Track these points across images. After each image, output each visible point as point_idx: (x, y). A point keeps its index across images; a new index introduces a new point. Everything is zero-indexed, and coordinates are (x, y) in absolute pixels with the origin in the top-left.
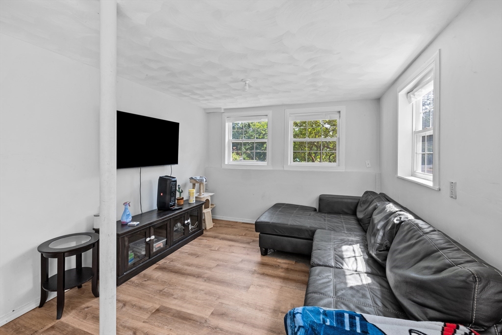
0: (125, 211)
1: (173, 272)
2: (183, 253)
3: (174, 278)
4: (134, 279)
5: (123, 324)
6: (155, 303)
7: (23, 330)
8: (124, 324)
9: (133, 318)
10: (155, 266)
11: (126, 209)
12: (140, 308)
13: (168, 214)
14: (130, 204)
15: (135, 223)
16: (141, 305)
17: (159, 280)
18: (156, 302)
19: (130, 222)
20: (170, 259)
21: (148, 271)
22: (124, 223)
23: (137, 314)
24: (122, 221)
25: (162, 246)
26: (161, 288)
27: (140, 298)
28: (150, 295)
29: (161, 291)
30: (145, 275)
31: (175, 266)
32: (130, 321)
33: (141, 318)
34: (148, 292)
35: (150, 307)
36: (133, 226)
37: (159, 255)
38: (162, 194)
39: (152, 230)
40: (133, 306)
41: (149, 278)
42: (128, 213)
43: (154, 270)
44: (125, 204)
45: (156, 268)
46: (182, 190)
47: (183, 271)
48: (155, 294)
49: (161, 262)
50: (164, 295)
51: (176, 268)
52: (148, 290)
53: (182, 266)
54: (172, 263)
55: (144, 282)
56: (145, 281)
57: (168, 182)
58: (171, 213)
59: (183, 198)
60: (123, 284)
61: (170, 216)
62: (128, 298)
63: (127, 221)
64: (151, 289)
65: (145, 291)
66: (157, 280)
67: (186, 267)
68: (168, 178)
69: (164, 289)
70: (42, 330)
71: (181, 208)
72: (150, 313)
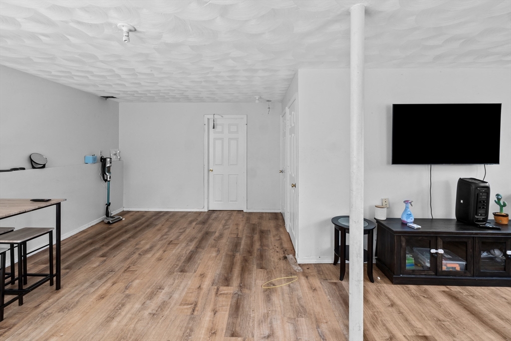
0: (406, 210)
1: (468, 311)
2: (497, 295)
3: (466, 318)
4: (412, 287)
5: (384, 321)
6: (426, 328)
7: (321, 273)
8: (385, 323)
9: (395, 323)
10: (443, 288)
11: (407, 208)
12: (407, 320)
13: (472, 230)
14: (412, 203)
15: (416, 226)
16: (409, 318)
17: (442, 307)
18: (428, 327)
19: (411, 223)
20: (471, 292)
21: (433, 289)
22: (404, 222)
23: (401, 323)
24: (402, 219)
25: (458, 268)
26: (441, 317)
27: (410, 311)
28: (424, 316)
29: (440, 321)
30: (425, 291)
31: (474, 305)
32: (392, 324)
33: (403, 330)
34: (422, 310)
35: (418, 327)
36: (413, 228)
37: (451, 277)
38: (462, 201)
39: (440, 242)
40: (400, 313)
41: (430, 298)
42: (409, 213)
43: (440, 291)
44: (406, 202)
45: (444, 291)
46: (504, 202)
47: (486, 319)
48: (430, 319)
49: (455, 289)
50: (440, 326)
51: (474, 307)
52: (423, 309)
53: (487, 312)
54: (471, 298)
55: (422, 298)
56: (424, 297)
57: (473, 187)
58: (476, 230)
59: (507, 216)
60: (398, 285)
61: (472, 234)
62: (399, 302)
63: (408, 221)
64: (427, 310)
65: (419, 307)
66: (439, 305)
67: (495, 318)
68: (473, 181)
69: (444, 321)
70: (329, 281)
71: (499, 229)
72: (415, 333)
